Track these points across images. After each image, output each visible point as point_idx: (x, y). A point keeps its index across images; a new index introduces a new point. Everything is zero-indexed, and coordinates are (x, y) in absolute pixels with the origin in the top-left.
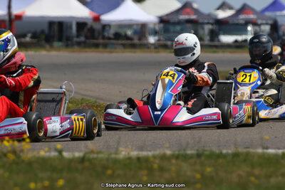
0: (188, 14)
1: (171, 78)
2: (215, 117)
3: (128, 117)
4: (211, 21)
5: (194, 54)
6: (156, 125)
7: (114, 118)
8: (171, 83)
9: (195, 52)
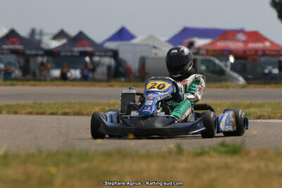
0: (13, 43)
4: (41, 52)
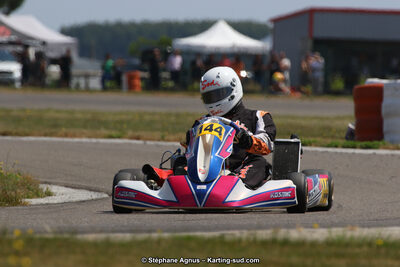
1: (217, 134)
2: (287, 194)
3: (155, 194)
5: (233, 97)
6: (200, 206)
7: (132, 195)
8: (218, 142)
9: (234, 93)
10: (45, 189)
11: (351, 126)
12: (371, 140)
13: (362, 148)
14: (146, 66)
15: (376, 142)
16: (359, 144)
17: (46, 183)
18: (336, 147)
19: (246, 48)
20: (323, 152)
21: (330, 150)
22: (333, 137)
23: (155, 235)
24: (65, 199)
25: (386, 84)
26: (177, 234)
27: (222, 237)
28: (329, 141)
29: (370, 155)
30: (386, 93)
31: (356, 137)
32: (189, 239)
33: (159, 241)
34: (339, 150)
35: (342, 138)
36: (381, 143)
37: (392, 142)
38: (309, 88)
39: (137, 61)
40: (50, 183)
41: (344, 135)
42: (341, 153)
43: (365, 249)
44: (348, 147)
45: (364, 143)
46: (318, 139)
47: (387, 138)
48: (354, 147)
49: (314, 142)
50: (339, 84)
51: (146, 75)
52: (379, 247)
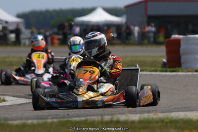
10: (2, 99)
11: (165, 60)
12: (175, 67)
13: (170, 71)
14: (61, 32)
15: (177, 69)
16: (168, 69)
17: (3, 95)
18: (157, 71)
19: (113, 22)
20: (150, 75)
21: (153, 73)
22: (155, 66)
23: (49, 121)
24: (12, 103)
25: (182, 38)
26: (61, 120)
27: (86, 120)
28: (153, 69)
29: (174, 75)
30: (182, 43)
31: (167, 66)
32: (67, 122)
33: (52, 123)
34: (158, 73)
35: (160, 67)
36: (180, 69)
37: (186, 68)
38: (146, 41)
39: (56, 30)
40: (5, 95)
41: (160, 65)
42: (159, 75)
43: (160, 124)
44: (163, 71)
45: (171, 69)
46: (148, 68)
47: (183, 66)
48: (166, 71)
49: (145, 69)
50: (161, 39)
51: (61, 37)
52: (167, 123)
